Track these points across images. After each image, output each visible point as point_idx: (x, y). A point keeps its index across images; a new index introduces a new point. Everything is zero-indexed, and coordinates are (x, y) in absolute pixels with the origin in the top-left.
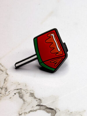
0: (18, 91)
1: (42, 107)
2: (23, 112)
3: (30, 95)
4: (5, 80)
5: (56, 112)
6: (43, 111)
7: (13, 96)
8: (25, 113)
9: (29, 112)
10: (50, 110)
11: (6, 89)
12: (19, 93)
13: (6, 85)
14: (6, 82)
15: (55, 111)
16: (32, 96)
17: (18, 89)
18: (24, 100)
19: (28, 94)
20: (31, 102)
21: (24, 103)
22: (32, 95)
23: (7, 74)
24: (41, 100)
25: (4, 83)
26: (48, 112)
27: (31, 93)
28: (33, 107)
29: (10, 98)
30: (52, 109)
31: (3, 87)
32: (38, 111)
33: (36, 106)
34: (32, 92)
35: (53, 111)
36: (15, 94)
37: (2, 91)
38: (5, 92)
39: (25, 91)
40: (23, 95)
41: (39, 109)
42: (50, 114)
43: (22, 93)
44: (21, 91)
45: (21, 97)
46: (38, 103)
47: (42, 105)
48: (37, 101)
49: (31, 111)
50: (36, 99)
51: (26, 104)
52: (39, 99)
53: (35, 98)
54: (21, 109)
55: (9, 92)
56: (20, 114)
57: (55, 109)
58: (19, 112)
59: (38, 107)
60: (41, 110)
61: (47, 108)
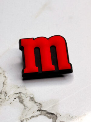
0: (18, 95)
1: (43, 112)
2: (25, 118)
3: (30, 99)
4: (4, 83)
5: (57, 118)
6: (45, 116)
7: (13, 101)
8: (27, 119)
9: (31, 118)
10: (51, 116)
11: (6, 93)
12: (19, 97)
13: (5, 89)
14: (4, 86)
15: (56, 116)
16: (32, 101)
17: (17, 93)
18: (24, 105)
19: (28, 98)
20: (32, 107)
21: (25, 109)
22: (32, 99)
23: (5, 77)
24: (41, 105)
25: (3, 86)
26: (49, 118)
27: (30, 97)
28: (34, 112)
29: (11, 103)
30: (53, 114)
31: (2, 91)
32: (40, 116)
33: (36, 111)
34: (32, 96)
35: (54, 116)
36: (15, 98)
37: (1, 96)
38: (5, 96)
39: (24, 95)
40: (23, 100)
41: (40, 115)
42: (51, 119)
43: (22, 97)
44: (21, 95)
45: (21, 102)
46: (39, 108)
47: (43, 110)
48: (37, 105)
49: (32, 117)
50: (36, 104)
51: (27, 109)
52: (40, 104)
53: (35, 102)
54: (22, 114)
55: (9, 96)
56: (22, 120)
57: (55, 114)
58: (21, 118)
59: (39, 112)
60: (42, 115)
61: (48, 113)
